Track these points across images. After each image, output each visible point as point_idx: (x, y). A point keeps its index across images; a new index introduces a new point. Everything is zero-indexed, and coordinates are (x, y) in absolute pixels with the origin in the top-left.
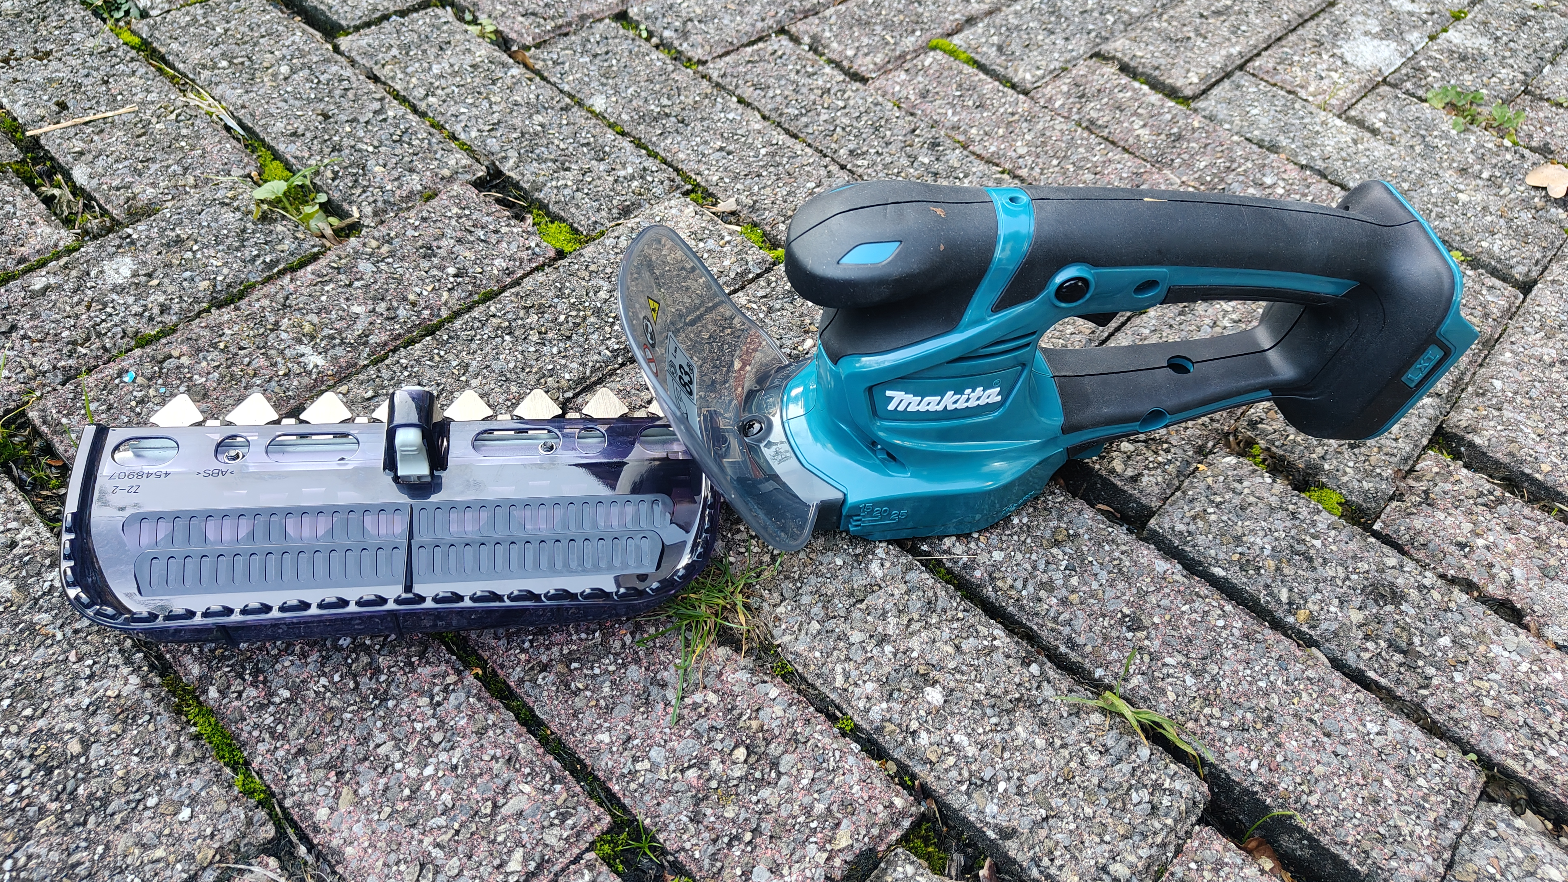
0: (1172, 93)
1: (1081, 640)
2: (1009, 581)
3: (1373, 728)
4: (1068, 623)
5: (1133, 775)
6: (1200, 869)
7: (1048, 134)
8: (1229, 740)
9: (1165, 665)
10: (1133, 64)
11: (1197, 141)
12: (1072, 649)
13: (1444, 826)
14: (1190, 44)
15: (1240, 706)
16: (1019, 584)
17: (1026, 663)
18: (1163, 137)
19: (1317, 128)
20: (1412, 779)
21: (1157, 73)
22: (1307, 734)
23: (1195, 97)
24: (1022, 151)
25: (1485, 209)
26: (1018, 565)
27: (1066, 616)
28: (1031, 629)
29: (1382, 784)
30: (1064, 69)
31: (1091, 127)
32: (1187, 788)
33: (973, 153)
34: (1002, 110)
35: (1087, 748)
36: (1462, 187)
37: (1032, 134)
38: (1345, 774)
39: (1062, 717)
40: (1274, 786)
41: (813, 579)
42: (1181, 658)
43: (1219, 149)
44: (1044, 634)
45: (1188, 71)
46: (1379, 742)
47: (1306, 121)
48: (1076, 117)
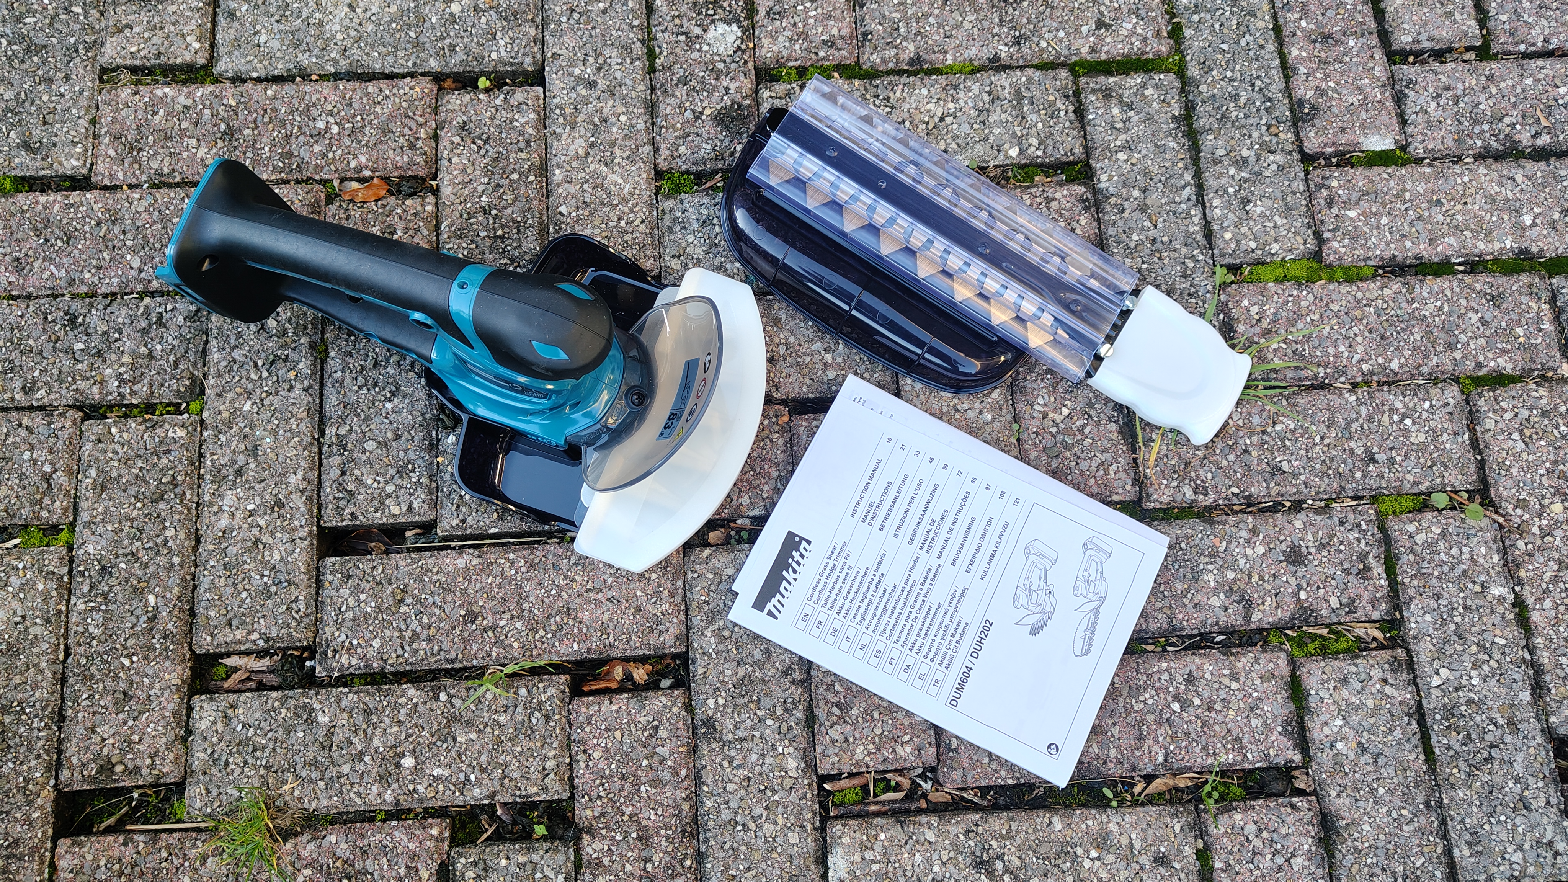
0: (191, 74)
2: (394, 655)
4: (440, 650)
5: (526, 708)
6: (583, 728)
9: (502, 628)
10: (138, 63)
12: (453, 663)
16: (400, 652)
21: (163, 59)
22: (590, 601)
23: (211, 63)
24: (137, 262)
25: (476, 8)
26: (390, 639)
27: (436, 648)
28: (426, 670)
30: (93, 122)
31: (162, 181)
32: (555, 688)
33: (105, 296)
34: (87, 228)
35: (496, 717)
37: (129, 235)
38: (618, 608)
39: (474, 711)
40: (590, 648)
41: (297, 758)
44: (434, 667)
45: (184, 35)
48: (144, 179)
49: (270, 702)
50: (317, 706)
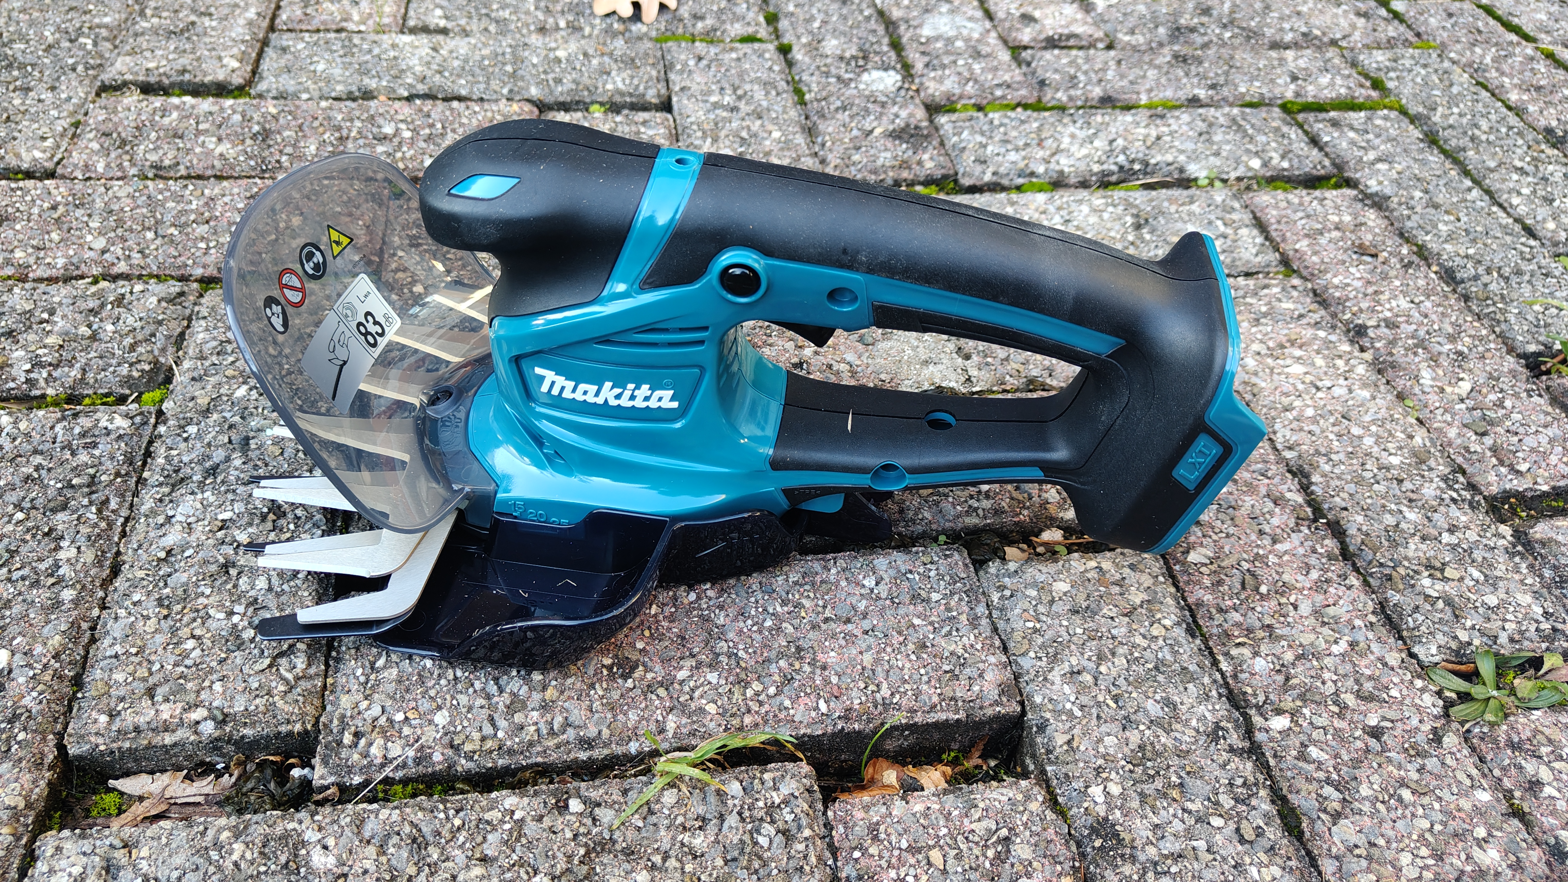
0: (221, 90)
1: (592, 732)
2: (476, 736)
3: (870, 582)
4: (567, 724)
5: (743, 820)
6: (864, 851)
7: (115, 207)
8: (787, 703)
9: (681, 683)
10: (152, 79)
11: (288, 127)
12: (591, 747)
13: (977, 618)
14: (199, 30)
15: (768, 660)
16: (488, 730)
17: (562, 808)
18: (249, 142)
19: (392, 54)
20: (927, 601)
21: (187, 77)
22: (834, 636)
23: (250, 83)
24: (100, 243)
25: (585, 55)
26: (470, 709)
27: (558, 721)
28: (537, 764)
29: (913, 626)
30: (77, 125)
31: (160, 172)
32: (794, 784)
33: (40, 280)
34: (36, 210)
35: (686, 837)
36: (553, 45)
37: (96, 218)
38: (886, 644)
39: (639, 829)
40: (849, 710)
42: (689, 663)
43: (316, 124)
44: (554, 757)
45: (220, 58)
46: (883, 590)
47: (376, 51)
48: (133, 171)
49: (210, 833)
50: (311, 835)
